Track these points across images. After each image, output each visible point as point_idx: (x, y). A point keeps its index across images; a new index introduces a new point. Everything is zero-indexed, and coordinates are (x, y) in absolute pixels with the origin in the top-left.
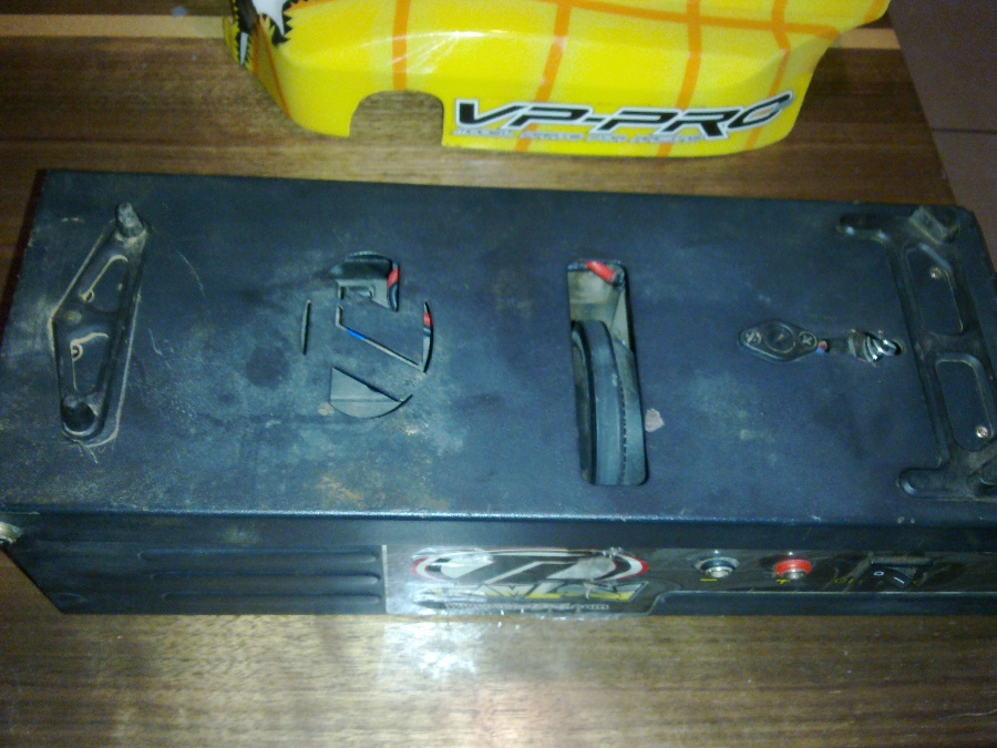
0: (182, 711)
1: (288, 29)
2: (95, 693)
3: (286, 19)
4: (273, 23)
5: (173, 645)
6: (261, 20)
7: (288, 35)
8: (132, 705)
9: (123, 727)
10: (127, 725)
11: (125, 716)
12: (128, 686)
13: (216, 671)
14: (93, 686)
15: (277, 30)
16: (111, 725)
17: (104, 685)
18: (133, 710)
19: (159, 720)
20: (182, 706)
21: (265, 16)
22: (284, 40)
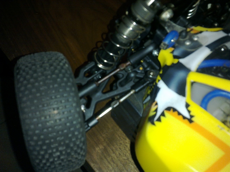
0: (110, 158)
1: (159, 120)
2: (100, 137)
3: (163, 114)
4: (156, 110)
5: (121, 144)
6: (154, 104)
7: (156, 123)
8: (104, 147)
9: (98, 148)
10: (100, 149)
11: (101, 147)
12: (106, 142)
13: (123, 157)
14: (101, 135)
15: (155, 115)
16: (97, 146)
17: (103, 137)
18: (103, 148)
19: (105, 155)
20: (111, 157)
21: (157, 104)
22: (153, 123)
